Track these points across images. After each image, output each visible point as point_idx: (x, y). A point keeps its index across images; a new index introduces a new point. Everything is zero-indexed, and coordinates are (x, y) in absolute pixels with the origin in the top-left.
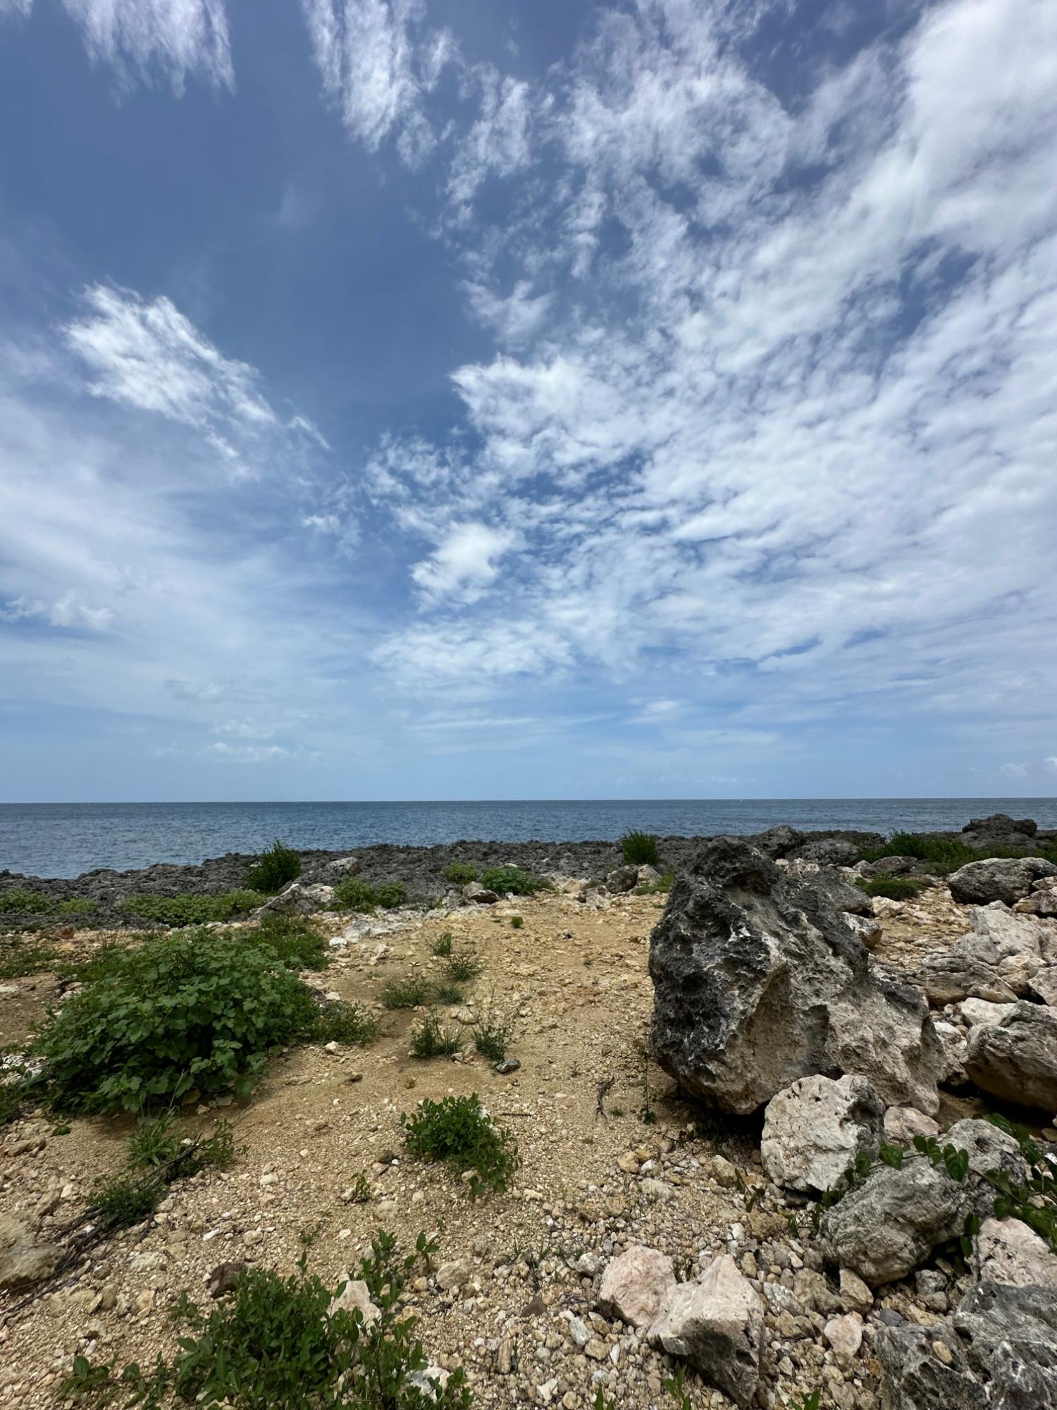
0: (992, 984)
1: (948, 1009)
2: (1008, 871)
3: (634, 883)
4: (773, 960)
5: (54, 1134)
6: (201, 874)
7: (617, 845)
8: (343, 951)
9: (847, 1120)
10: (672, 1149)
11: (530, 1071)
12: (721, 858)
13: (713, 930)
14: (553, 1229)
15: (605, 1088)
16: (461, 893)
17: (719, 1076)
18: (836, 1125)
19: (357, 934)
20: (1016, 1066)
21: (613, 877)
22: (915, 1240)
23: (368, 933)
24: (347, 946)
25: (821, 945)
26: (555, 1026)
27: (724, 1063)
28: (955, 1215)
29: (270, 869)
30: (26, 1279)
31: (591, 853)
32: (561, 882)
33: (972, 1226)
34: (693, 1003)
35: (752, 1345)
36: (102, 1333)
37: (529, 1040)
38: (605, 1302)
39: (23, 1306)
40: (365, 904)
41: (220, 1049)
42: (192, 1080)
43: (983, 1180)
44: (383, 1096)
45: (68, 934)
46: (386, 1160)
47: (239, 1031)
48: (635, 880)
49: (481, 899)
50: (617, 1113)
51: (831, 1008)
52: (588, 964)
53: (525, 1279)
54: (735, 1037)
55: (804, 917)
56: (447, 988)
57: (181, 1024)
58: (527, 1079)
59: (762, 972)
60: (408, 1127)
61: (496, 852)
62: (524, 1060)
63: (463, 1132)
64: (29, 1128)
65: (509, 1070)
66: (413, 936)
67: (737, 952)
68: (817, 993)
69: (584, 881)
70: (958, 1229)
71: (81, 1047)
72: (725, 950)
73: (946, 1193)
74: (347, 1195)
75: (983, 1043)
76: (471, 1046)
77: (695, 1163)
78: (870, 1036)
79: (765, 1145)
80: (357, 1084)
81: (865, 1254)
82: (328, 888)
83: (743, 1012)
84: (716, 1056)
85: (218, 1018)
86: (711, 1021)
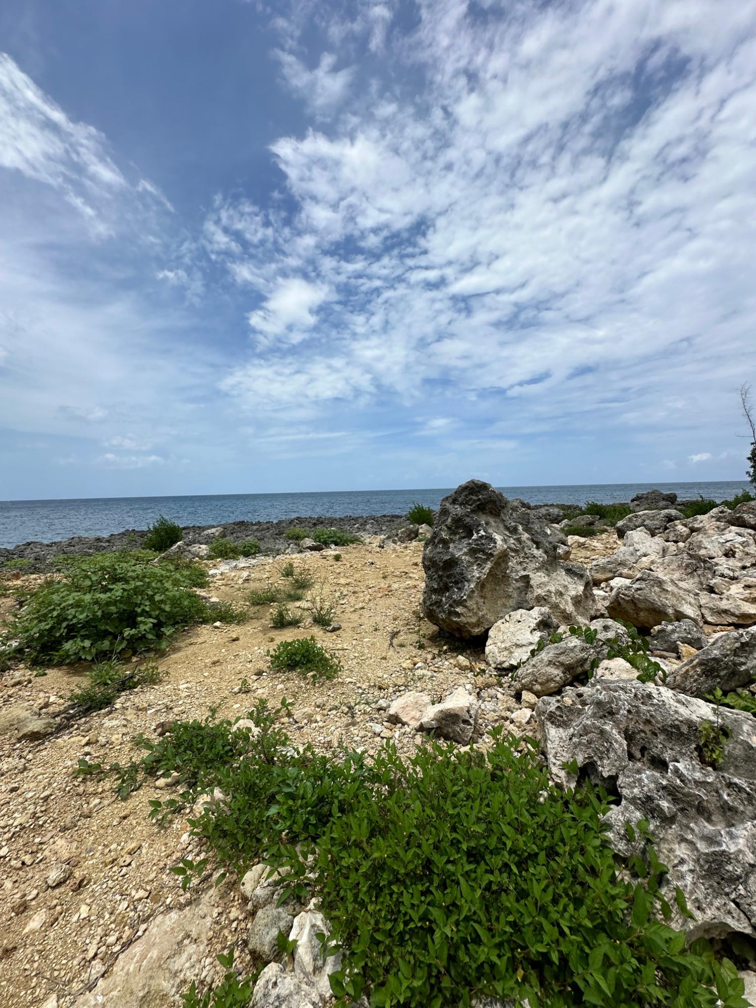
0: (630, 569)
1: (603, 585)
2: (653, 518)
3: (417, 536)
4: (498, 546)
5: (36, 676)
6: (108, 541)
7: (406, 516)
8: (219, 577)
9: (534, 630)
10: (434, 658)
11: (347, 630)
12: (470, 494)
13: (463, 535)
14: (363, 693)
15: (394, 635)
16: (299, 546)
17: (462, 614)
18: (528, 633)
19: (228, 567)
20: (635, 604)
21: (402, 533)
22: (563, 673)
23: (236, 566)
24: (221, 574)
25: (529, 543)
26: (363, 608)
27: (466, 607)
28: (586, 659)
29: (161, 536)
30: (38, 733)
31: (388, 521)
32: (366, 538)
33: (595, 664)
34: (449, 577)
35: (471, 717)
36: (93, 753)
37: (347, 616)
38: (392, 716)
39: (39, 745)
40: (231, 555)
41: (141, 622)
42: (125, 642)
43: (604, 644)
44: (254, 646)
45: (17, 577)
46: (259, 673)
47: (154, 614)
48: (416, 534)
49: (312, 549)
50: (402, 646)
51: (532, 575)
52: (384, 578)
53: (346, 714)
54: (473, 592)
55: (520, 528)
56: (292, 593)
57: (113, 609)
58: (346, 634)
59: (491, 555)
60: (272, 656)
61: (322, 523)
62: (343, 625)
63: (306, 654)
64: (17, 674)
65: (334, 630)
66: (267, 567)
67: (477, 545)
68: (524, 569)
69: (383, 537)
70: (587, 666)
71: (44, 626)
72: (469, 544)
73: (583, 650)
74: (236, 689)
75: (619, 593)
76: (310, 620)
77: (447, 663)
78: (553, 589)
79: (487, 650)
80: (236, 642)
81: (536, 681)
82: (203, 546)
83: (479, 578)
84: (461, 603)
85: (139, 605)
86: (460, 585)
